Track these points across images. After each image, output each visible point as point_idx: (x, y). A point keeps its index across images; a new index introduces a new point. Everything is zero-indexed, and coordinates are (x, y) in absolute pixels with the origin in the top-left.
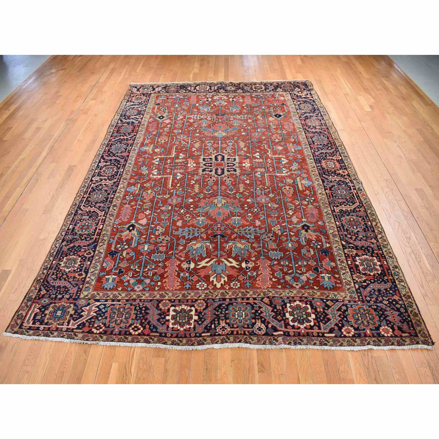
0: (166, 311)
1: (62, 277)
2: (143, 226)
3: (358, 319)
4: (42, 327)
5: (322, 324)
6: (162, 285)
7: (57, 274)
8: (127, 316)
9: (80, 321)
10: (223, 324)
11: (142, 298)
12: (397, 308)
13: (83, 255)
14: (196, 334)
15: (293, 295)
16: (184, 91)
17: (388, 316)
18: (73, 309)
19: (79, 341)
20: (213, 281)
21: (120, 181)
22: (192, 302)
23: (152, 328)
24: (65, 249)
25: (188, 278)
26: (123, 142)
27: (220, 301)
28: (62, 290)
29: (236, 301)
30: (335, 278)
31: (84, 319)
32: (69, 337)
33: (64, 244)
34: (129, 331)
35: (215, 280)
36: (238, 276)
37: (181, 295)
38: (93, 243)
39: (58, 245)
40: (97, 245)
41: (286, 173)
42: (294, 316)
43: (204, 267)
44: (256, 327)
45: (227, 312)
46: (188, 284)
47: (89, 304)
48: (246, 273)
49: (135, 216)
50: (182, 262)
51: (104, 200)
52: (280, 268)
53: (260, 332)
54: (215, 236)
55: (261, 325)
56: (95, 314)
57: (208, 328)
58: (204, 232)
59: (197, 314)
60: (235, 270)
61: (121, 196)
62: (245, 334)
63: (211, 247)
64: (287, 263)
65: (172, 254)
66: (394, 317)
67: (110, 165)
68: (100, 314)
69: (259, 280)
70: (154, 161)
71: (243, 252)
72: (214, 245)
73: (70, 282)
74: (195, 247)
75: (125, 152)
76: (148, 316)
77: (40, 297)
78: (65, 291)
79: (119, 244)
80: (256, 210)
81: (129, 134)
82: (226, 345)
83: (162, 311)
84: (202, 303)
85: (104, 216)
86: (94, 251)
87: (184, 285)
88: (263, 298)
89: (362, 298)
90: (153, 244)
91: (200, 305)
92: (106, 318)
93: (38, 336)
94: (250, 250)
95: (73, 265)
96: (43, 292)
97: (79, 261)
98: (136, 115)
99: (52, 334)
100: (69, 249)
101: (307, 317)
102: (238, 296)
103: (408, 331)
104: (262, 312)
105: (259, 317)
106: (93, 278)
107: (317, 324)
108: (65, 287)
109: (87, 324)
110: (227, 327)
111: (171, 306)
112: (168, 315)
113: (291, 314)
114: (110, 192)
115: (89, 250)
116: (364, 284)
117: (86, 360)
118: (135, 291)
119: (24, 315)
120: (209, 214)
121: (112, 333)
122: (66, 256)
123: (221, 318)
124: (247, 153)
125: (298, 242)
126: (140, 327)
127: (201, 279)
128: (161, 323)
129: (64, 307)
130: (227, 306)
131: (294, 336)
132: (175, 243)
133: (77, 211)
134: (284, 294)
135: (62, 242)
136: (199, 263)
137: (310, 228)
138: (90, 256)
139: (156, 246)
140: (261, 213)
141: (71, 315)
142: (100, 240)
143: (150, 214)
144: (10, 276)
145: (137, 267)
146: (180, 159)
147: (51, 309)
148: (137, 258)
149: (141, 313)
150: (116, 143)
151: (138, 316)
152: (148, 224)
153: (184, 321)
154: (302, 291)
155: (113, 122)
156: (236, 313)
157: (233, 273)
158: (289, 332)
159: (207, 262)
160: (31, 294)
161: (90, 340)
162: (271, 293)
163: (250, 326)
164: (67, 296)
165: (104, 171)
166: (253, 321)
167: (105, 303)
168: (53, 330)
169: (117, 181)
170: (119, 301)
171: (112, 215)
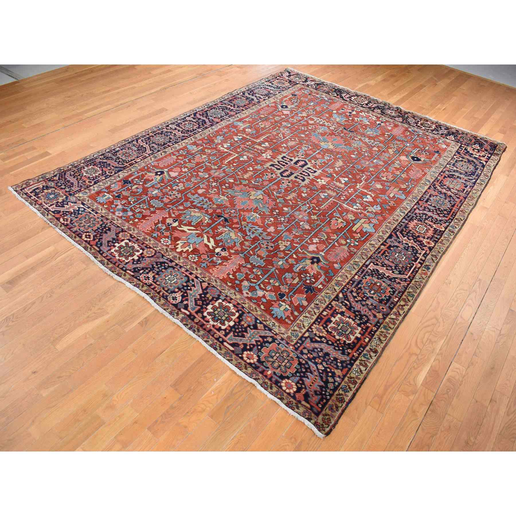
0: (121, 240)
1: (77, 176)
2: (170, 177)
3: (272, 357)
4: (34, 197)
5: (232, 334)
6: (137, 222)
7: (76, 173)
8: (91, 225)
9: (58, 209)
10: (151, 275)
11: (114, 222)
12: (327, 380)
13: (105, 171)
14: (124, 267)
15: (233, 297)
16: (336, 95)
17: (307, 377)
18: (63, 200)
19: (46, 220)
20: (178, 244)
21: (189, 137)
22: (146, 247)
23: (99, 243)
24: (98, 161)
25: (162, 230)
26: (226, 110)
27: (167, 260)
28: (69, 184)
29: (179, 269)
30: (292, 313)
31: (62, 209)
32: (43, 214)
33: (100, 157)
34: (82, 235)
35: (181, 244)
36: (203, 254)
37: (143, 237)
38: (120, 168)
39: (95, 156)
40: (122, 170)
41: (356, 209)
42: (214, 311)
43: (183, 231)
44: (174, 295)
45: (163, 270)
46: (156, 234)
47: (75, 203)
48: (212, 256)
49: (172, 167)
50: (170, 216)
51: (161, 144)
52: (248, 272)
53: (172, 300)
54: (219, 216)
55: (179, 296)
56: (72, 211)
57: (137, 270)
58: (213, 208)
59: (140, 256)
60: (206, 249)
61: (178, 148)
62: (159, 293)
63: (206, 222)
64: (259, 273)
65: (169, 208)
66: (313, 383)
67: (195, 122)
68: (75, 213)
69: (218, 268)
70: (234, 137)
71: (229, 241)
72: (210, 222)
73: (78, 182)
74: (193, 214)
75: (219, 118)
76: (104, 235)
77: (50, 180)
78: (70, 186)
79: (138, 179)
80: (283, 219)
81: (238, 107)
82: (136, 289)
83: (118, 238)
84: (152, 252)
85: (149, 154)
86: (115, 173)
87: (153, 233)
88: (204, 282)
89: (299, 347)
90: (163, 193)
91: (149, 253)
92: (76, 218)
93: (26, 200)
94: (238, 245)
95: (92, 173)
96: (56, 178)
97: (98, 173)
98: (262, 95)
99: (35, 205)
100: (100, 162)
101: (225, 320)
102: (185, 267)
103: (312, 404)
104: (191, 290)
105: (184, 291)
106: (96, 189)
107: (228, 331)
108: (72, 184)
109: (62, 213)
110: (151, 279)
111: (127, 239)
112: (119, 243)
113: (214, 308)
114: (173, 140)
115: (113, 170)
116: (317, 338)
117: (38, 233)
118: (115, 214)
119: (31, 184)
120: (234, 198)
121: (70, 229)
122: (93, 165)
123: (154, 271)
124: (335, 173)
125: (292, 266)
126: (92, 237)
127: (171, 237)
128: (108, 244)
129: (59, 194)
130: (169, 267)
131: (197, 323)
132: (181, 202)
133: (134, 141)
134: (226, 291)
135: (101, 155)
136: (182, 226)
137: (320, 264)
138: (109, 174)
139: (164, 195)
140: (285, 224)
141: (58, 202)
142: (128, 168)
143: (185, 172)
144: (47, 157)
145: (133, 200)
146: (262, 146)
147: (50, 191)
148: (140, 195)
149: (102, 230)
150: (219, 109)
151: (99, 230)
152: (175, 178)
153: (125, 254)
154: (246, 300)
155: (236, 92)
156: (170, 276)
157: (202, 250)
158: (195, 317)
159: (189, 230)
160: (48, 175)
161: (53, 223)
162: (215, 283)
163: (169, 292)
164: (67, 190)
165: (185, 124)
166: (177, 290)
167: (86, 208)
168: (38, 203)
169: (187, 136)
170: (96, 213)
171: (155, 157)
